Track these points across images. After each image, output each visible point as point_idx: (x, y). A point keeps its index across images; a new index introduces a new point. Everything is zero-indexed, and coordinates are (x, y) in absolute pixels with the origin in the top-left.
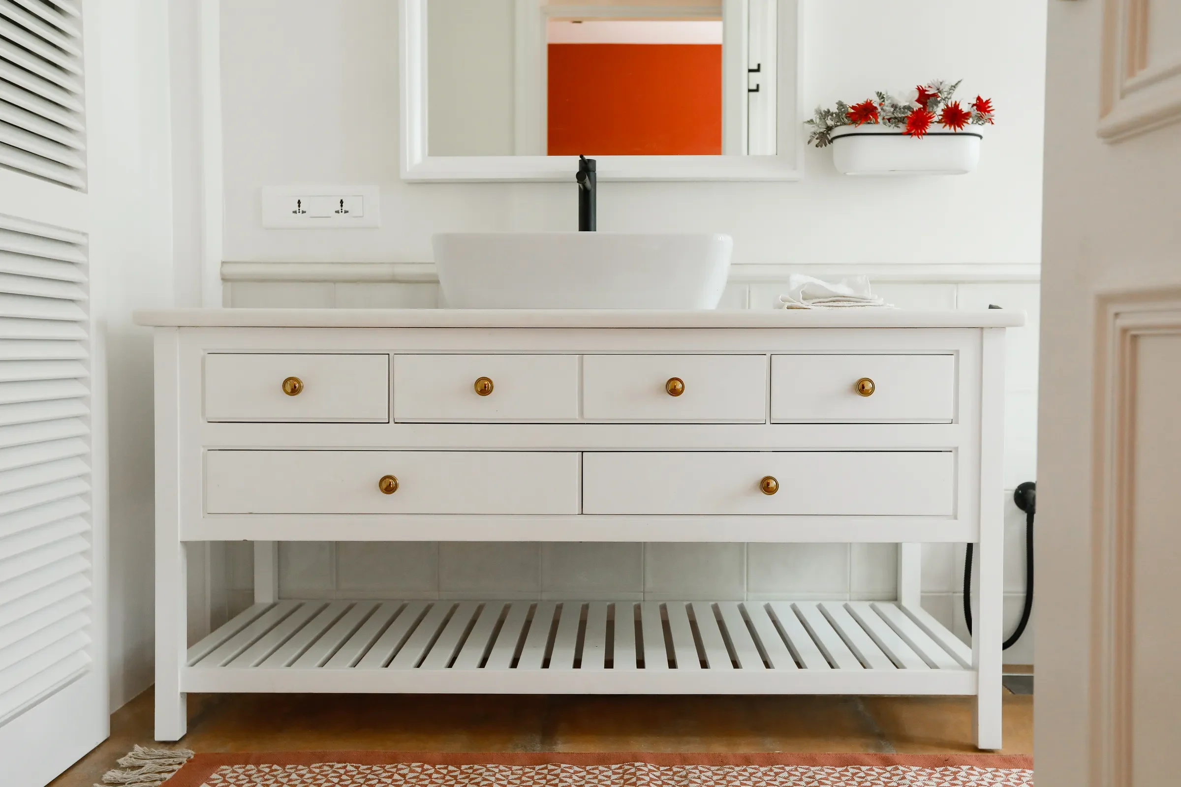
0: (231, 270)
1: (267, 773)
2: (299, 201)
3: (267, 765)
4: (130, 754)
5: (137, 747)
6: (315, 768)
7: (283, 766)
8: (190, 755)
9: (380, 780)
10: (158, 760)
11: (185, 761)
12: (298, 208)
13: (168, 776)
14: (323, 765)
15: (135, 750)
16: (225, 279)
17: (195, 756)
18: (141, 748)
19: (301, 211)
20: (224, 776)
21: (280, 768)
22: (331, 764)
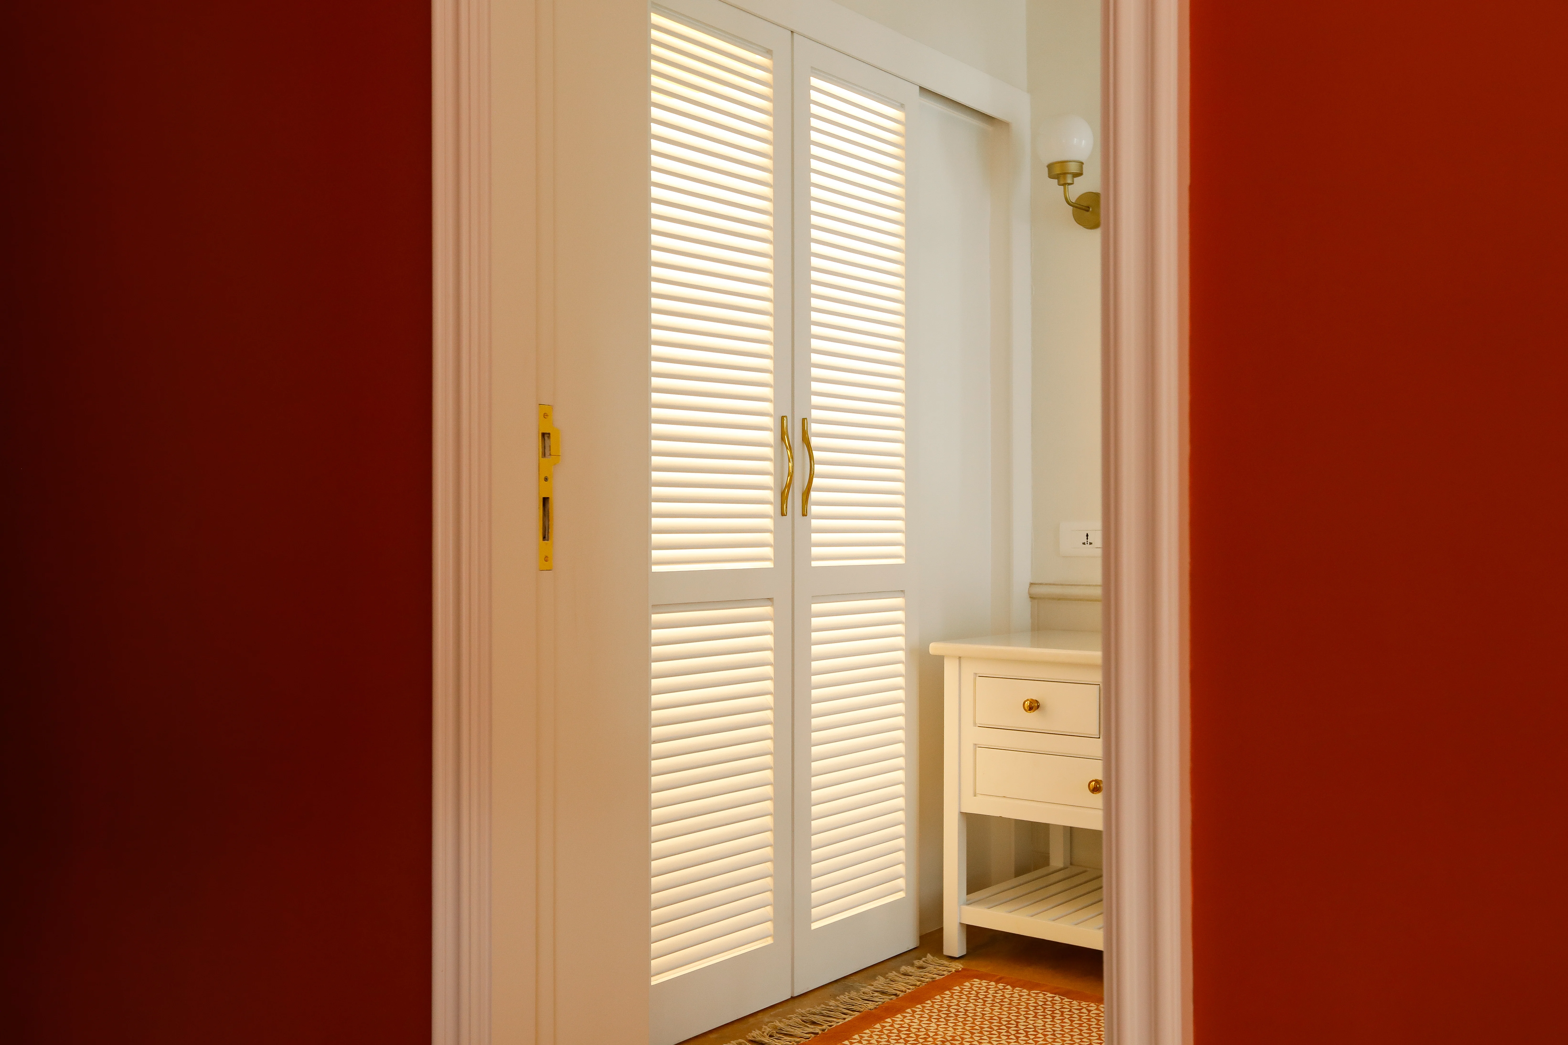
0: (1038, 590)
1: (1000, 990)
2: (1087, 534)
3: (1003, 985)
4: (924, 959)
5: (929, 956)
6: (1034, 993)
7: (1014, 987)
8: (959, 967)
9: (1071, 1010)
10: (938, 967)
11: (953, 970)
12: (1086, 540)
13: (938, 978)
14: (1040, 993)
15: (927, 957)
16: (1032, 597)
17: (963, 969)
18: (932, 957)
19: (1088, 543)
20: (972, 985)
21: (1011, 988)
22: (1046, 993)
